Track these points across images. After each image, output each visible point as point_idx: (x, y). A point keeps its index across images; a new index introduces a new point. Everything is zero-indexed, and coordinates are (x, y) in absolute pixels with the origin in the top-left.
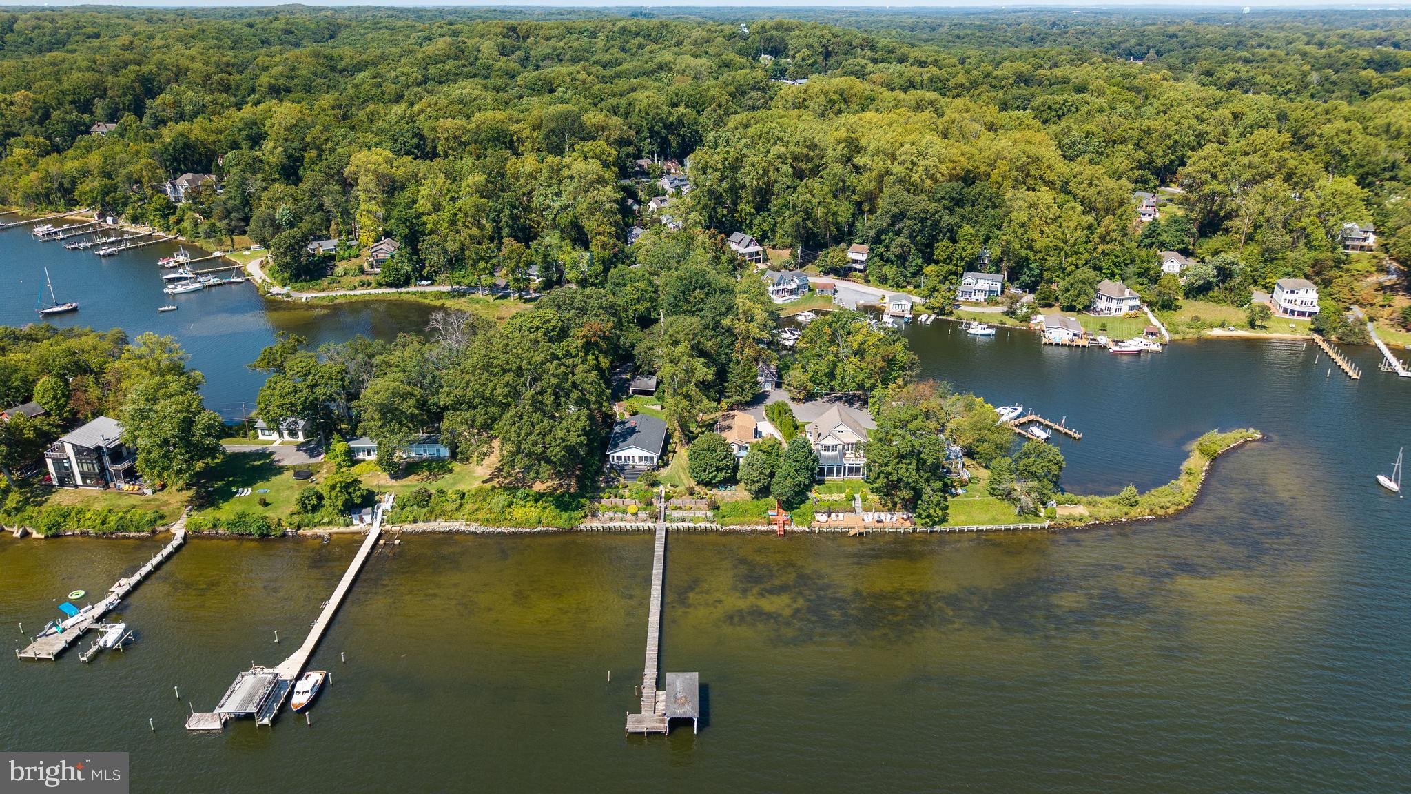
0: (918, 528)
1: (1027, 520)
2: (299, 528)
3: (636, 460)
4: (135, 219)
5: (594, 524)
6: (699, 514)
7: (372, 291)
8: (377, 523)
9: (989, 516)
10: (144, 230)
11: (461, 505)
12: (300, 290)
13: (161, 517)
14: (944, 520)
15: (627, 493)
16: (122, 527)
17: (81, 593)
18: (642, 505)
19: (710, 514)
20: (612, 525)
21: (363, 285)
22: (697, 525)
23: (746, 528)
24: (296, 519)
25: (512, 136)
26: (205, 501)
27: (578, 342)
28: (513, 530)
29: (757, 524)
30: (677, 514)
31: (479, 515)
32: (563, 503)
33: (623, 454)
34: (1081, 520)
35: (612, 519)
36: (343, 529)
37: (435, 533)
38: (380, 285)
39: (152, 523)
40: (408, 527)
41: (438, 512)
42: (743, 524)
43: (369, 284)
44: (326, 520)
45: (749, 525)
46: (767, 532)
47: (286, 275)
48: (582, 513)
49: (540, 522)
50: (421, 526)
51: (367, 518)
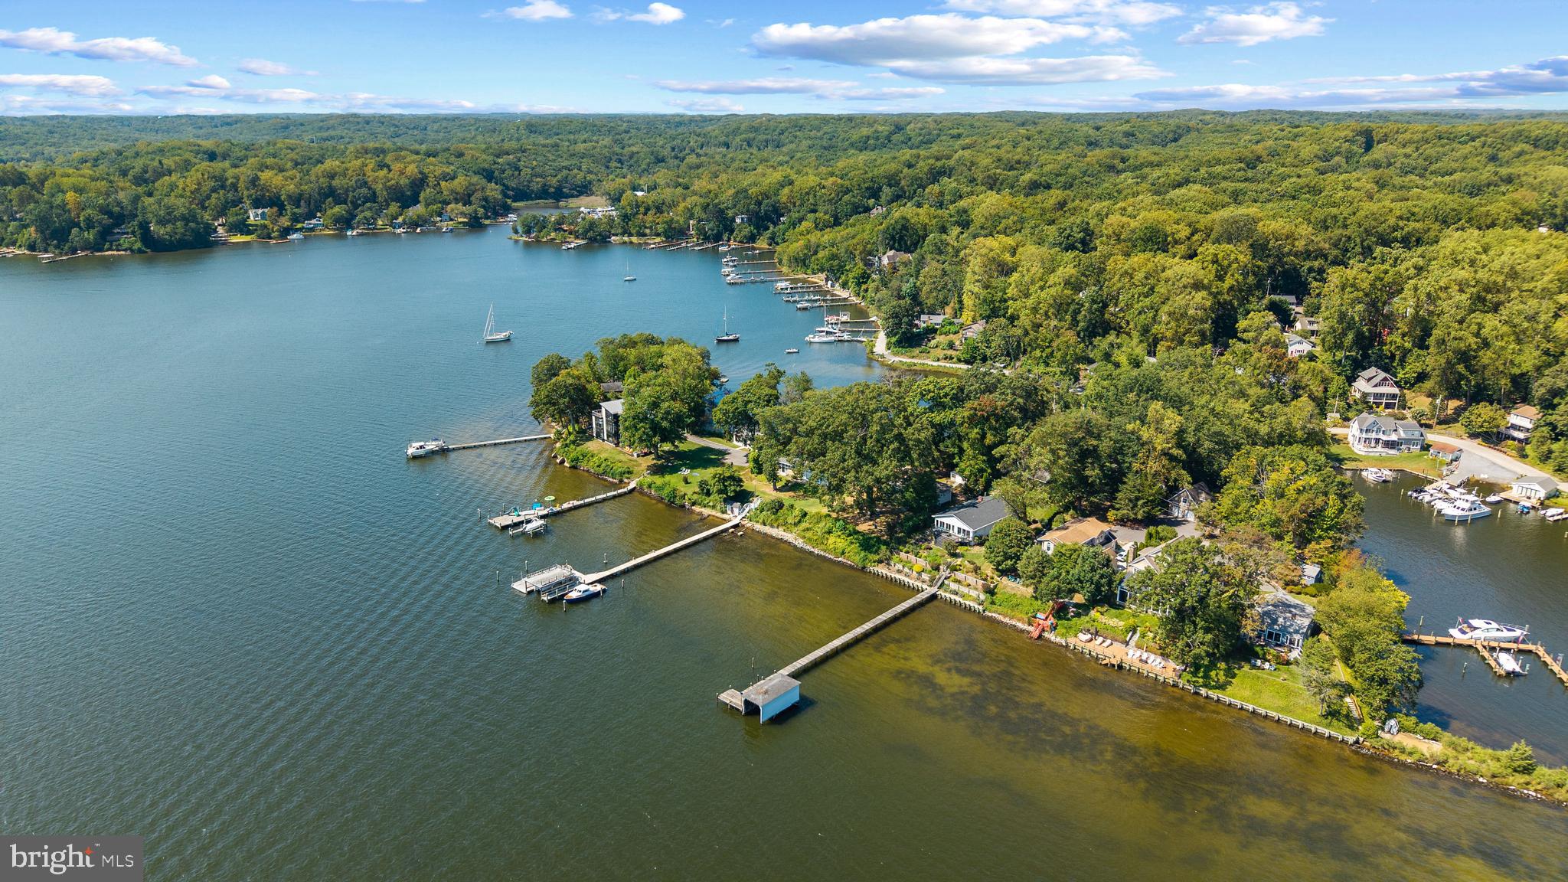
0: (1181, 683)
1: (1329, 726)
2: (694, 504)
3: (956, 530)
4: (844, 285)
5: (882, 570)
6: (974, 593)
7: (954, 366)
8: (740, 517)
9: (1282, 703)
10: (844, 294)
11: (800, 522)
12: (895, 354)
13: (629, 473)
14: (1221, 687)
15: (924, 554)
16: (605, 473)
17: (553, 498)
18: (929, 568)
19: (982, 597)
20: (898, 576)
21: (946, 358)
22: (967, 603)
23: (1007, 620)
24: (695, 497)
25: (1167, 236)
26: (657, 470)
27: (966, 414)
28: (822, 553)
29: (1019, 620)
30: (954, 586)
31: (809, 534)
32: (868, 544)
33: (946, 520)
34: (1410, 754)
35: (899, 571)
36: (719, 515)
37: (772, 537)
38: (959, 361)
39: (622, 474)
40: (758, 527)
41: (780, 521)
42: (1005, 616)
43: (951, 358)
44: (711, 504)
45: (1011, 618)
46: (1022, 631)
47: (894, 339)
48: (877, 557)
49: (843, 553)
50: (767, 530)
51: (736, 511)
